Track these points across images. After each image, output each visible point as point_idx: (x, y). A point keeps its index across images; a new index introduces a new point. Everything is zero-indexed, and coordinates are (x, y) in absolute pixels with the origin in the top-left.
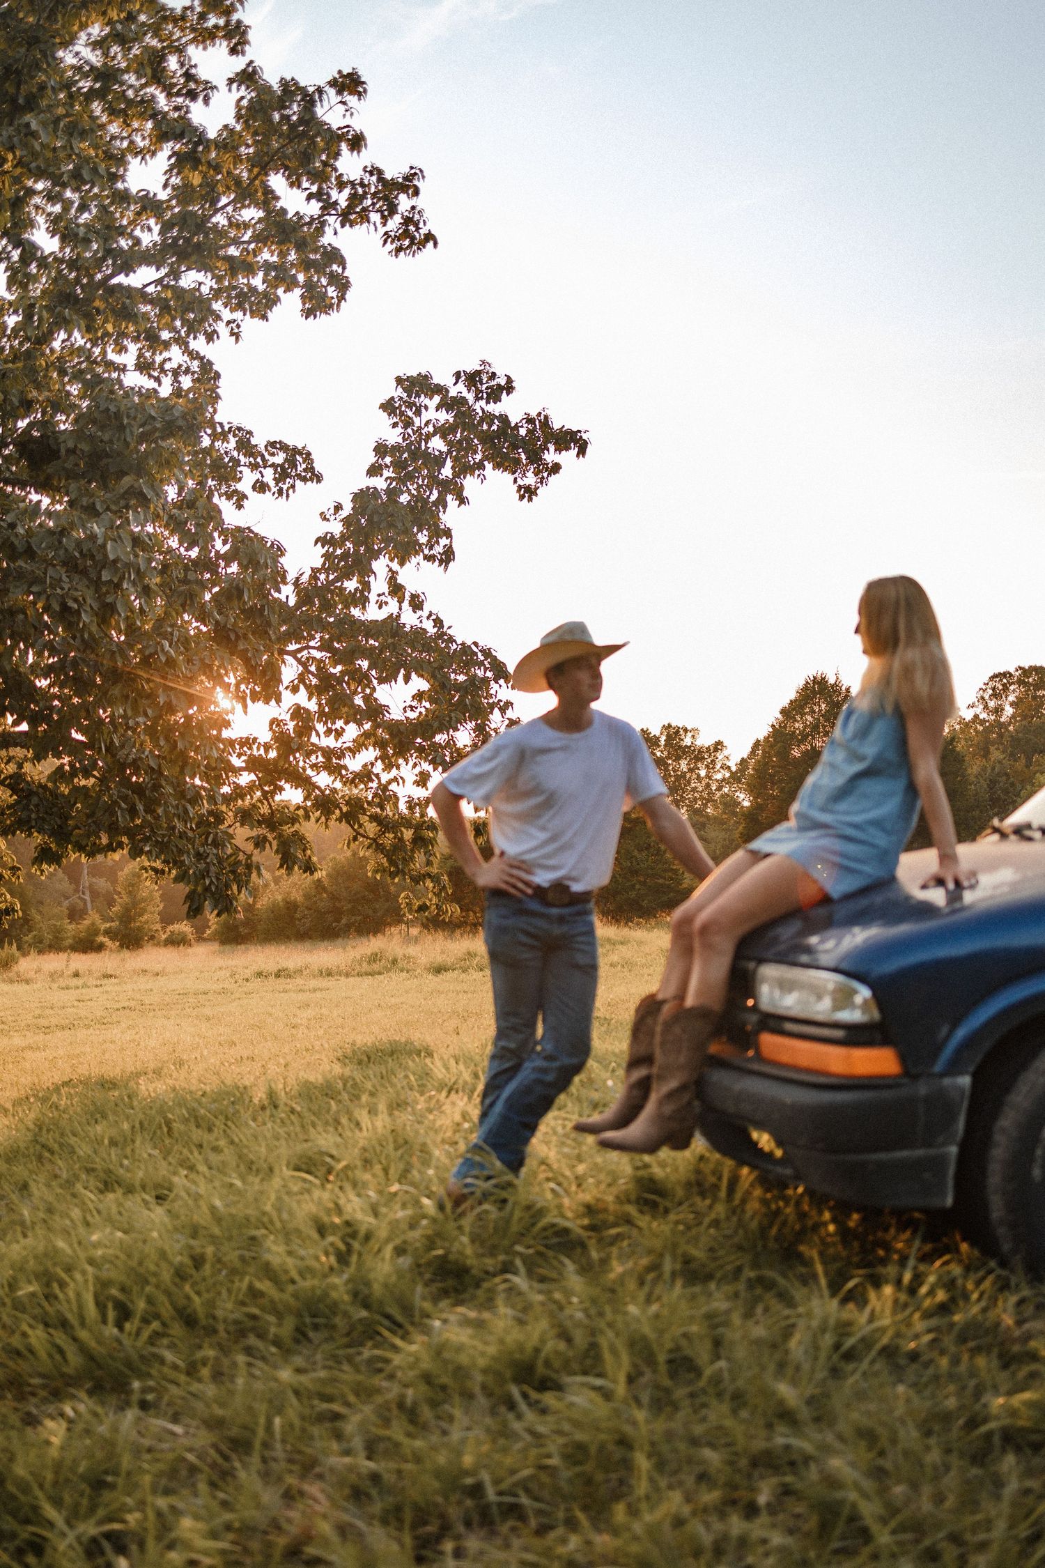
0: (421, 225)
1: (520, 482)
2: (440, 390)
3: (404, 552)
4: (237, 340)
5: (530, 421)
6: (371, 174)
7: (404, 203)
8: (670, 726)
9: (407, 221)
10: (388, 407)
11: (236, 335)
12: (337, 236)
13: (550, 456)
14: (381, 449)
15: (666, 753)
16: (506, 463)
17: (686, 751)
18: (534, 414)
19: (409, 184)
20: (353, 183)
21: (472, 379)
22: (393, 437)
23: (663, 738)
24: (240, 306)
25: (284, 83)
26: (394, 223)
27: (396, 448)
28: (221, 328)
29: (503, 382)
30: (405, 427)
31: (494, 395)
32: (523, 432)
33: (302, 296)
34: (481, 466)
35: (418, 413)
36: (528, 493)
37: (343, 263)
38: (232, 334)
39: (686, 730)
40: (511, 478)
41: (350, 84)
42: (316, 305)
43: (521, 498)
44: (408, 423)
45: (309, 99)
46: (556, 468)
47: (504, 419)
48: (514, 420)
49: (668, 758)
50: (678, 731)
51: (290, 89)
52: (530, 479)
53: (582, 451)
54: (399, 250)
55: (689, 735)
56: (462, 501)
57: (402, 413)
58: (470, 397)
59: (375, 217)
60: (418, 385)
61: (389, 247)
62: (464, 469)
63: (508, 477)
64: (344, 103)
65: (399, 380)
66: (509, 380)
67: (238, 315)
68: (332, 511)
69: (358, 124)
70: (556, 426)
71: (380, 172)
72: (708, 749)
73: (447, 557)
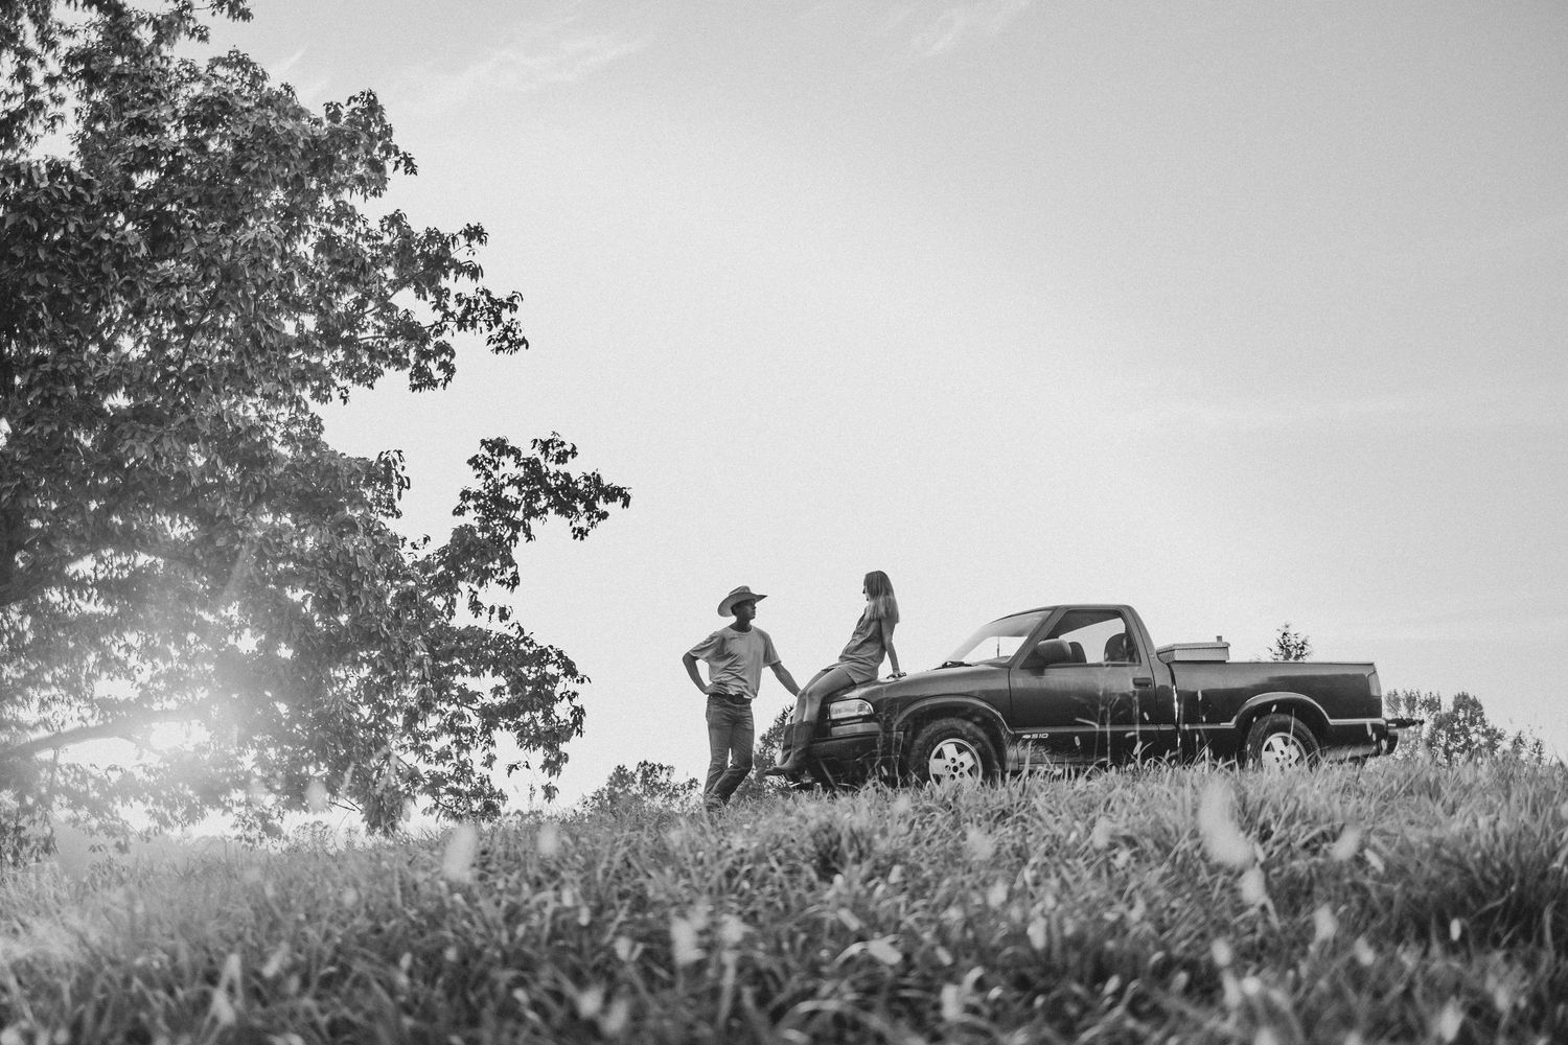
0: (517, 332)
1: (575, 525)
2: (515, 452)
3: (483, 576)
4: (345, 402)
5: (587, 478)
6: (482, 293)
7: (506, 315)
8: (646, 763)
9: (508, 329)
10: (474, 462)
11: (345, 400)
12: (453, 337)
13: (601, 505)
14: (465, 495)
15: (641, 790)
16: (565, 509)
17: (660, 787)
18: (589, 474)
19: (511, 304)
20: (469, 301)
21: (545, 446)
22: (477, 485)
23: (639, 776)
24: (350, 375)
25: (429, 232)
26: (496, 331)
27: (478, 496)
28: (334, 393)
29: (569, 449)
30: (487, 479)
31: (561, 458)
32: (581, 486)
33: (411, 375)
34: (545, 511)
35: (496, 467)
36: (581, 533)
37: (453, 355)
38: (342, 397)
39: (661, 768)
40: (568, 521)
41: (475, 233)
42: (422, 380)
43: (575, 537)
44: (488, 476)
45: (446, 243)
46: (604, 516)
47: (567, 476)
48: (574, 478)
49: (645, 794)
50: (654, 768)
51: (432, 236)
52: (583, 523)
53: (626, 504)
54: (498, 349)
55: (665, 772)
56: (529, 537)
57: (484, 468)
58: (541, 458)
59: (481, 324)
60: (499, 447)
61: (493, 346)
62: (531, 512)
63: (565, 520)
64: (469, 245)
65: (483, 442)
66: (574, 448)
67: (347, 383)
68: (422, 541)
69: (477, 261)
70: (606, 482)
71: (488, 293)
72: (683, 786)
73: (515, 581)
